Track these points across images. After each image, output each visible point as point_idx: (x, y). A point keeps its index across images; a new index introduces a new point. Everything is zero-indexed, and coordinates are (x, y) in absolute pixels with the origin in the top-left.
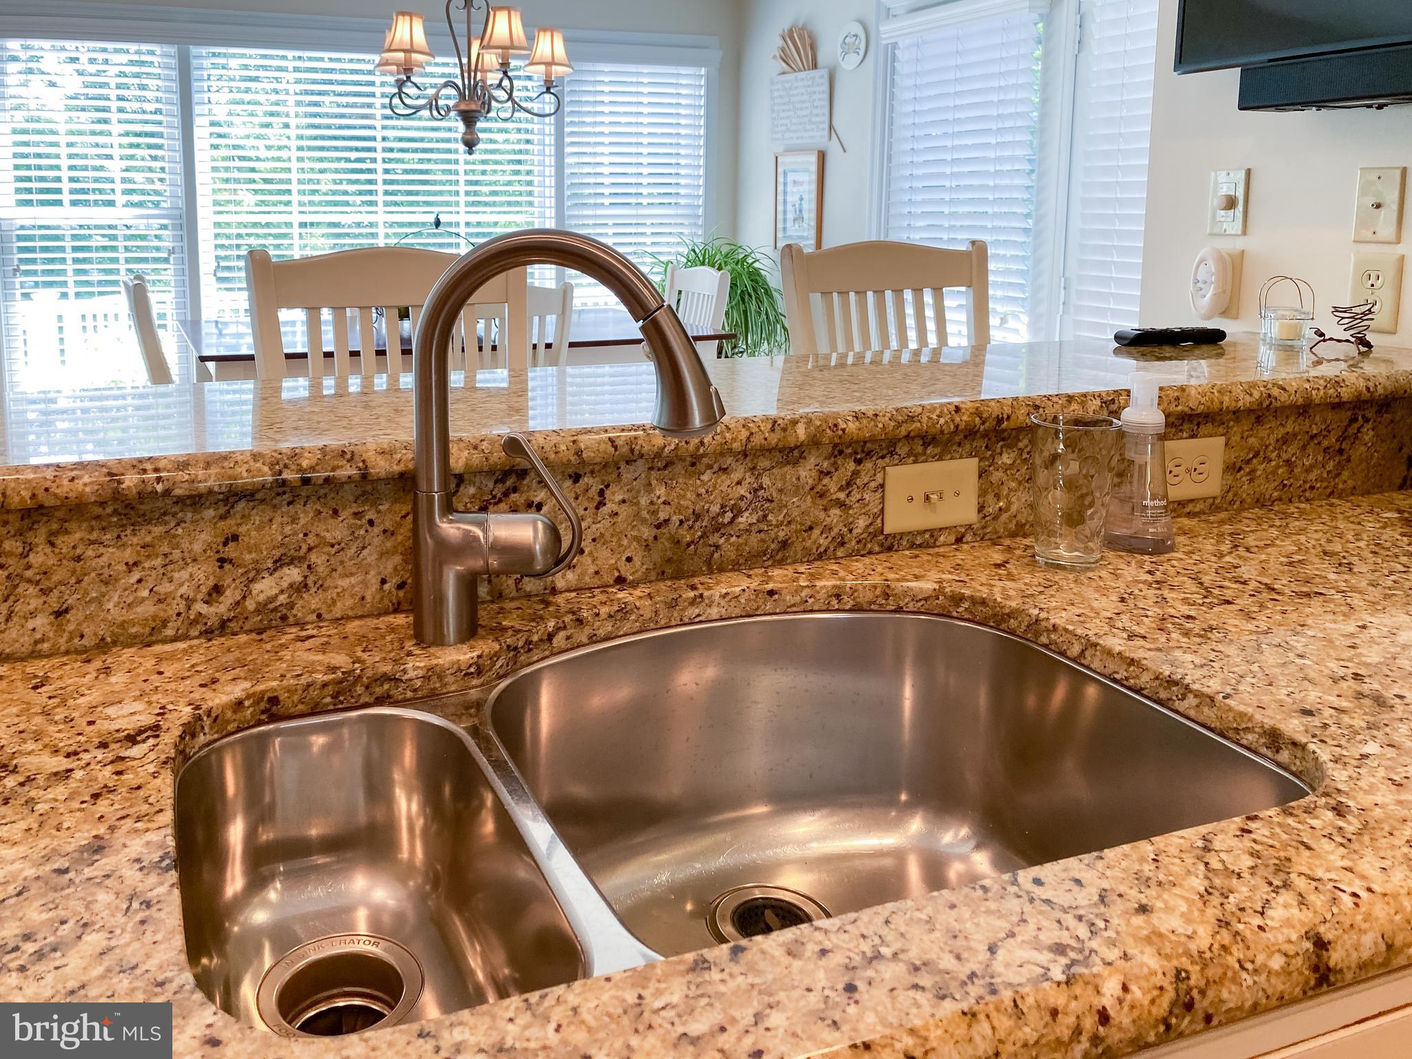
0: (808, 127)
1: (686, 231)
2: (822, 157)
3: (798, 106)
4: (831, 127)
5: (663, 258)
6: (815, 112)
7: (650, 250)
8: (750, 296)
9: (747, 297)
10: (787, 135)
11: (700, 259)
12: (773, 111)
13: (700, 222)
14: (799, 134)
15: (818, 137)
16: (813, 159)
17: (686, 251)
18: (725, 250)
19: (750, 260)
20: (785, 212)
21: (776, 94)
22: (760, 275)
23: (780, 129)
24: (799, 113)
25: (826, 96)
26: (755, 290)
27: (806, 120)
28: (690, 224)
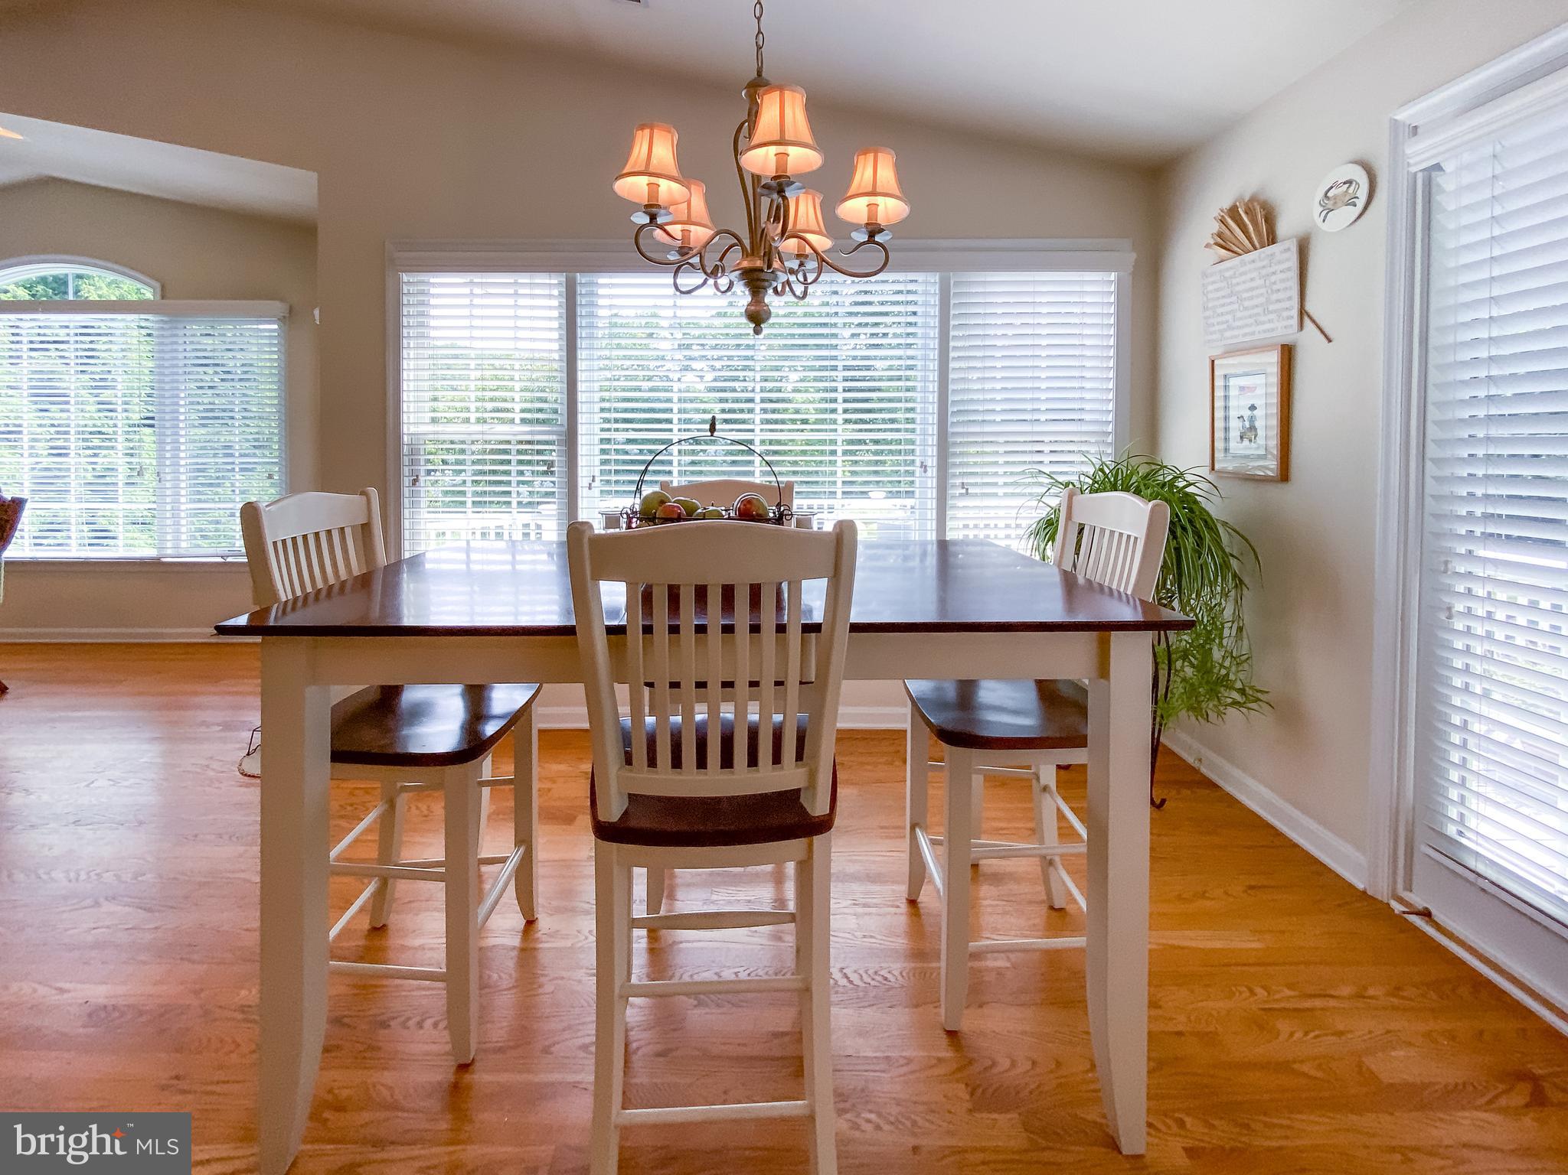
0: (1263, 318)
1: (1093, 449)
2: (1288, 354)
3: (1245, 295)
4: (1303, 312)
5: (1062, 479)
6: (1274, 297)
7: (1047, 470)
8: (1184, 529)
9: (1179, 531)
10: (1228, 334)
11: (1109, 481)
12: (1205, 309)
13: (1110, 439)
14: (1247, 330)
15: (1284, 327)
16: (1273, 358)
17: (1091, 471)
18: (1143, 470)
19: (1181, 484)
20: (1226, 429)
21: (1210, 288)
22: (1196, 502)
23: (1217, 328)
24: (1247, 304)
25: (1294, 274)
26: (1190, 521)
27: (1259, 310)
28: (1097, 442)
